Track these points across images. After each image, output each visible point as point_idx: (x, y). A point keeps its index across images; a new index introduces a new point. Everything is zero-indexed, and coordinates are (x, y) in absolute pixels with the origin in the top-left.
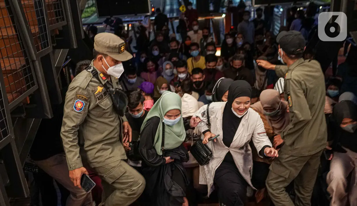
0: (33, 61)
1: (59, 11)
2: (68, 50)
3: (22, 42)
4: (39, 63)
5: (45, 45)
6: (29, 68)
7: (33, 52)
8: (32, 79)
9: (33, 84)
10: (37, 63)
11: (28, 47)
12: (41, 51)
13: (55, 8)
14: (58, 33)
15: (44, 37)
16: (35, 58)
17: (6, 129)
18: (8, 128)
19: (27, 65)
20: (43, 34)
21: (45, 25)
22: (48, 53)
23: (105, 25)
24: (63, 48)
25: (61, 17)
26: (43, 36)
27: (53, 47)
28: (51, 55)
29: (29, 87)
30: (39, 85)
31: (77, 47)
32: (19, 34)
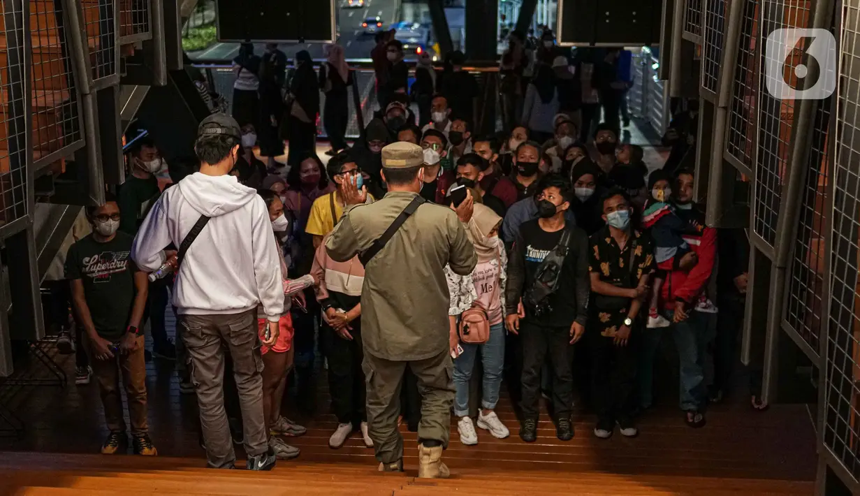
0: (84, 96)
1: (141, 13)
2: (149, 87)
3: (69, 59)
4: (93, 99)
5: (109, 70)
6: (75, 106)
7: (86, 79)
8: (77, 128)
9: (77, 137)
10: (89, 99)
11: (78, 69)
12: (98, 79)
13: (135, 7)
14: (133, 53)
15: (109, 56)
16: (87, 90)
17: (22, 204)
18: (26, 202)
19: (72, 101)
20: (108, 50)
21: (113, 34)
22: (110, 85)
23: (238, 66)
24: (140, 83)
25: (144, 23)
26: (106, 53)
27: (121, 78)
28: (116, 89)
29: (69, 141)
30: (87, 138)
31: (166, 84)
32: (67, 43)
